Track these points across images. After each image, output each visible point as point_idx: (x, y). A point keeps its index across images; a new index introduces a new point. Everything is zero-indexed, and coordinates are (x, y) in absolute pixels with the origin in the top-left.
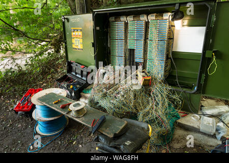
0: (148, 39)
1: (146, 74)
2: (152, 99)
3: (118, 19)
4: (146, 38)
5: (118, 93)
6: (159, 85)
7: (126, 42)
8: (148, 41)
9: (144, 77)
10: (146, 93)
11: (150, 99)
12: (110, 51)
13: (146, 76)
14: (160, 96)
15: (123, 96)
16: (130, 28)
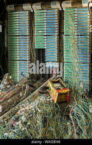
0: (63, 33)
1: (62, 85)
2: (72, 124)
3: (19, 8)
4: (61, 33)
5: (17, 119)
6: (81, 101)
7: (32, 39)
8: (64, 37)
9: (58, 89)
10: (62, 115)
11: (68, 123)
12: (7, 53)
13: (62, 88)
14: (83, 117)
15: (25, 123)
16: (37, 19)
